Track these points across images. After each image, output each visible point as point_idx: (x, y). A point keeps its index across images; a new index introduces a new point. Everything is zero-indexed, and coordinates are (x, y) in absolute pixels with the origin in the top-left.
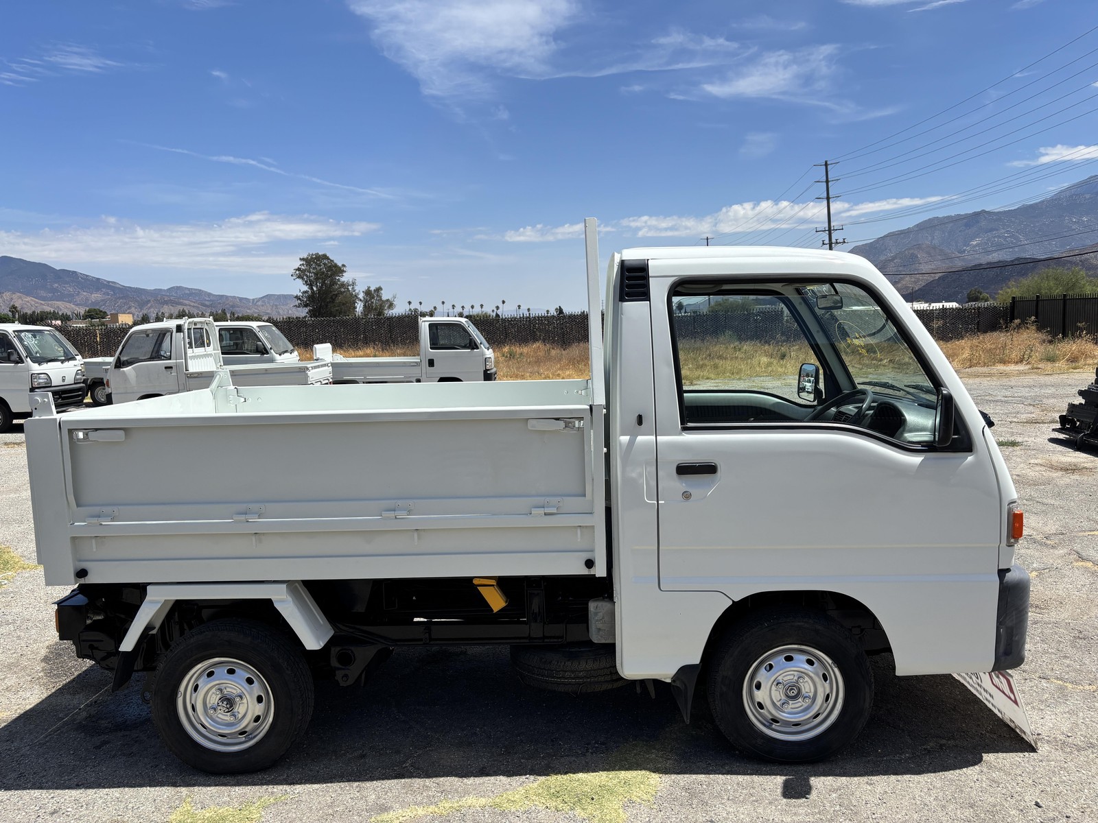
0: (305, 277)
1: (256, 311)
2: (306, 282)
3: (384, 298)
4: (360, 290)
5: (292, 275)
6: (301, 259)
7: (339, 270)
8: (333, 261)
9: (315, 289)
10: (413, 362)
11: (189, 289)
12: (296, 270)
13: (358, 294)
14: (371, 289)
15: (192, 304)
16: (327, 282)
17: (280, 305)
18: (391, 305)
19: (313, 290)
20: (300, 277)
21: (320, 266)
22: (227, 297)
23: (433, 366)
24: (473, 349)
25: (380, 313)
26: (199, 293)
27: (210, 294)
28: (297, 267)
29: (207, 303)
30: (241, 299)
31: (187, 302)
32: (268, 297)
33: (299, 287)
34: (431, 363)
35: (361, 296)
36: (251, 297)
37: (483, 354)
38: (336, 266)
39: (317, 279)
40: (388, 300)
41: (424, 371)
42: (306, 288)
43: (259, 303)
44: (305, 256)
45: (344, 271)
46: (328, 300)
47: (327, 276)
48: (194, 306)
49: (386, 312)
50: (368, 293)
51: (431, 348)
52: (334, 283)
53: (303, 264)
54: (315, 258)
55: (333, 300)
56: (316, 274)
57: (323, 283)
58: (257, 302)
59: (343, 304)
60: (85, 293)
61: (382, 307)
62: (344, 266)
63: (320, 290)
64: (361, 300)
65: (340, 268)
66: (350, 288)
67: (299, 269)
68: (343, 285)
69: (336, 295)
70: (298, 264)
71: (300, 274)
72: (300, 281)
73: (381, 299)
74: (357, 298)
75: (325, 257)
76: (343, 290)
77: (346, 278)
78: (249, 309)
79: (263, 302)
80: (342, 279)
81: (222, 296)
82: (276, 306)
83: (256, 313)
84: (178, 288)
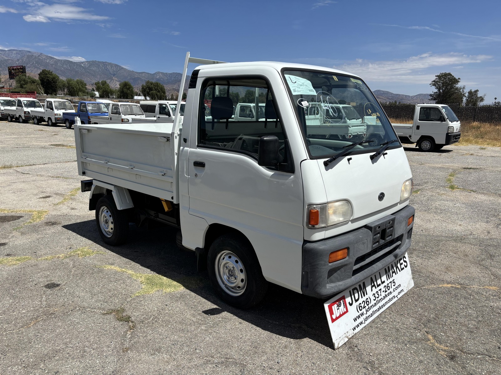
0: (437, 85)
1: (412, 102)
2: (437, 87)
3: (479, 96)
4: (466, 92)
5: (430, 84)
6: (436, 76)
7: (456, 81)
8: (453, 76)
9: (441, 91)
10: (409, 127)
11: (383, 91)
12: (433, 81)
13: (465, 94)
14: (472, 91)
15: (384, 98)
16: (449, 87)
17: (425, 99)
18: (482, 99)
19: (440, 91)
20: (434, 85)
21: (446, 79)
22: (399, 95)
23: (419, 129)
24: (442, 121)
25: (475, 104)
26: (388, 93)
27: (392, 94)
28: (433, 80)
29: (390, 98)
30: (406, 96)
31: (381, 97)
32: (420, 95)
33: (434, 90)
34: (418, 128)
35: (467, 95)
36: (411, 95)
37: (448, 124)
38: (455, 79)
39: (443, 86)
40: (481, 97)
41: (414, 131)
42: (436, 90)
43: (414, 98)
44: (439, 74)
45: (459, 82)
46: (447, 97)
47: (449, 84)
48: (384, 99)
49: (478, 103)
50: (470, 93)
51: (419, 120)
52: (452, 88)
53: (437, 79)
54: (444, 75)
55: (450, 96)
56: (442, 83)
57: (446, 88)
58: (413, 97)
59: (455, 99)
60: (340, 93)
61: (476, 101)
62: (459, 79)
63: (443, 91)
64: (466, 97)
65: (457, 80)
66: (461, 90)
67: (434, 81)
68: (457, 89)
69: (452, 94)
70: (434, 78)
71: (435, 83)
72: (434, 87)
73: (477, 96)
74: (464, 96)
75: (450, 74)
76: (456, 91)
77: (459, 85)
78: (409, 101)
79: (416, 97)
80: (457, 86)
81: (397, 94)
82: (423, 99)
83: (412, 103)
84: (379, 91)
